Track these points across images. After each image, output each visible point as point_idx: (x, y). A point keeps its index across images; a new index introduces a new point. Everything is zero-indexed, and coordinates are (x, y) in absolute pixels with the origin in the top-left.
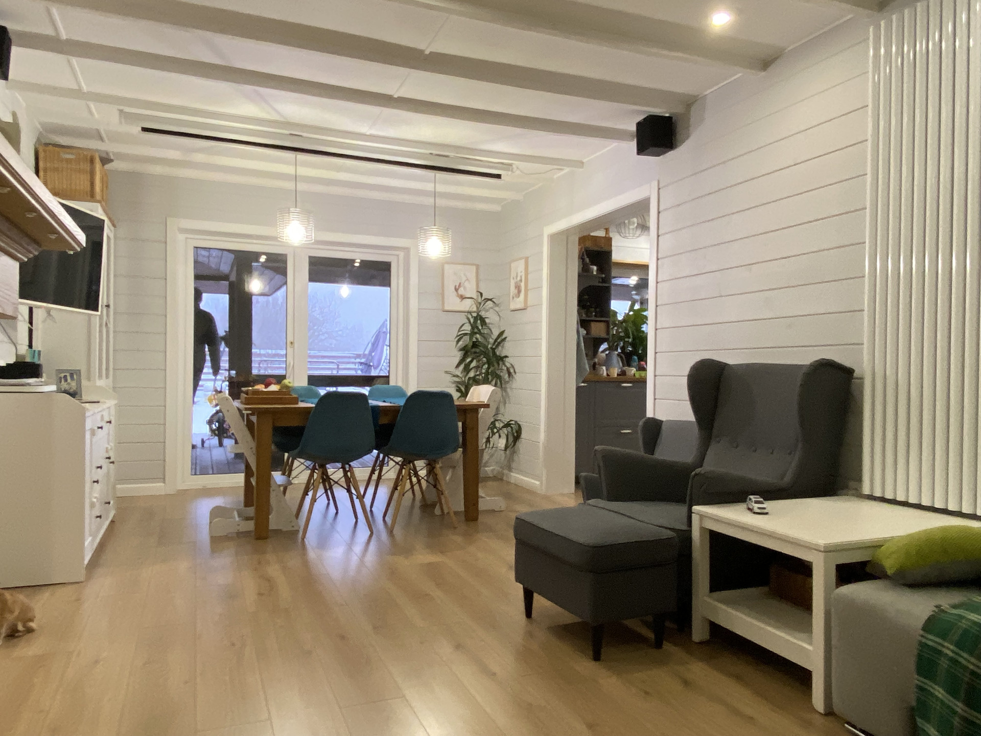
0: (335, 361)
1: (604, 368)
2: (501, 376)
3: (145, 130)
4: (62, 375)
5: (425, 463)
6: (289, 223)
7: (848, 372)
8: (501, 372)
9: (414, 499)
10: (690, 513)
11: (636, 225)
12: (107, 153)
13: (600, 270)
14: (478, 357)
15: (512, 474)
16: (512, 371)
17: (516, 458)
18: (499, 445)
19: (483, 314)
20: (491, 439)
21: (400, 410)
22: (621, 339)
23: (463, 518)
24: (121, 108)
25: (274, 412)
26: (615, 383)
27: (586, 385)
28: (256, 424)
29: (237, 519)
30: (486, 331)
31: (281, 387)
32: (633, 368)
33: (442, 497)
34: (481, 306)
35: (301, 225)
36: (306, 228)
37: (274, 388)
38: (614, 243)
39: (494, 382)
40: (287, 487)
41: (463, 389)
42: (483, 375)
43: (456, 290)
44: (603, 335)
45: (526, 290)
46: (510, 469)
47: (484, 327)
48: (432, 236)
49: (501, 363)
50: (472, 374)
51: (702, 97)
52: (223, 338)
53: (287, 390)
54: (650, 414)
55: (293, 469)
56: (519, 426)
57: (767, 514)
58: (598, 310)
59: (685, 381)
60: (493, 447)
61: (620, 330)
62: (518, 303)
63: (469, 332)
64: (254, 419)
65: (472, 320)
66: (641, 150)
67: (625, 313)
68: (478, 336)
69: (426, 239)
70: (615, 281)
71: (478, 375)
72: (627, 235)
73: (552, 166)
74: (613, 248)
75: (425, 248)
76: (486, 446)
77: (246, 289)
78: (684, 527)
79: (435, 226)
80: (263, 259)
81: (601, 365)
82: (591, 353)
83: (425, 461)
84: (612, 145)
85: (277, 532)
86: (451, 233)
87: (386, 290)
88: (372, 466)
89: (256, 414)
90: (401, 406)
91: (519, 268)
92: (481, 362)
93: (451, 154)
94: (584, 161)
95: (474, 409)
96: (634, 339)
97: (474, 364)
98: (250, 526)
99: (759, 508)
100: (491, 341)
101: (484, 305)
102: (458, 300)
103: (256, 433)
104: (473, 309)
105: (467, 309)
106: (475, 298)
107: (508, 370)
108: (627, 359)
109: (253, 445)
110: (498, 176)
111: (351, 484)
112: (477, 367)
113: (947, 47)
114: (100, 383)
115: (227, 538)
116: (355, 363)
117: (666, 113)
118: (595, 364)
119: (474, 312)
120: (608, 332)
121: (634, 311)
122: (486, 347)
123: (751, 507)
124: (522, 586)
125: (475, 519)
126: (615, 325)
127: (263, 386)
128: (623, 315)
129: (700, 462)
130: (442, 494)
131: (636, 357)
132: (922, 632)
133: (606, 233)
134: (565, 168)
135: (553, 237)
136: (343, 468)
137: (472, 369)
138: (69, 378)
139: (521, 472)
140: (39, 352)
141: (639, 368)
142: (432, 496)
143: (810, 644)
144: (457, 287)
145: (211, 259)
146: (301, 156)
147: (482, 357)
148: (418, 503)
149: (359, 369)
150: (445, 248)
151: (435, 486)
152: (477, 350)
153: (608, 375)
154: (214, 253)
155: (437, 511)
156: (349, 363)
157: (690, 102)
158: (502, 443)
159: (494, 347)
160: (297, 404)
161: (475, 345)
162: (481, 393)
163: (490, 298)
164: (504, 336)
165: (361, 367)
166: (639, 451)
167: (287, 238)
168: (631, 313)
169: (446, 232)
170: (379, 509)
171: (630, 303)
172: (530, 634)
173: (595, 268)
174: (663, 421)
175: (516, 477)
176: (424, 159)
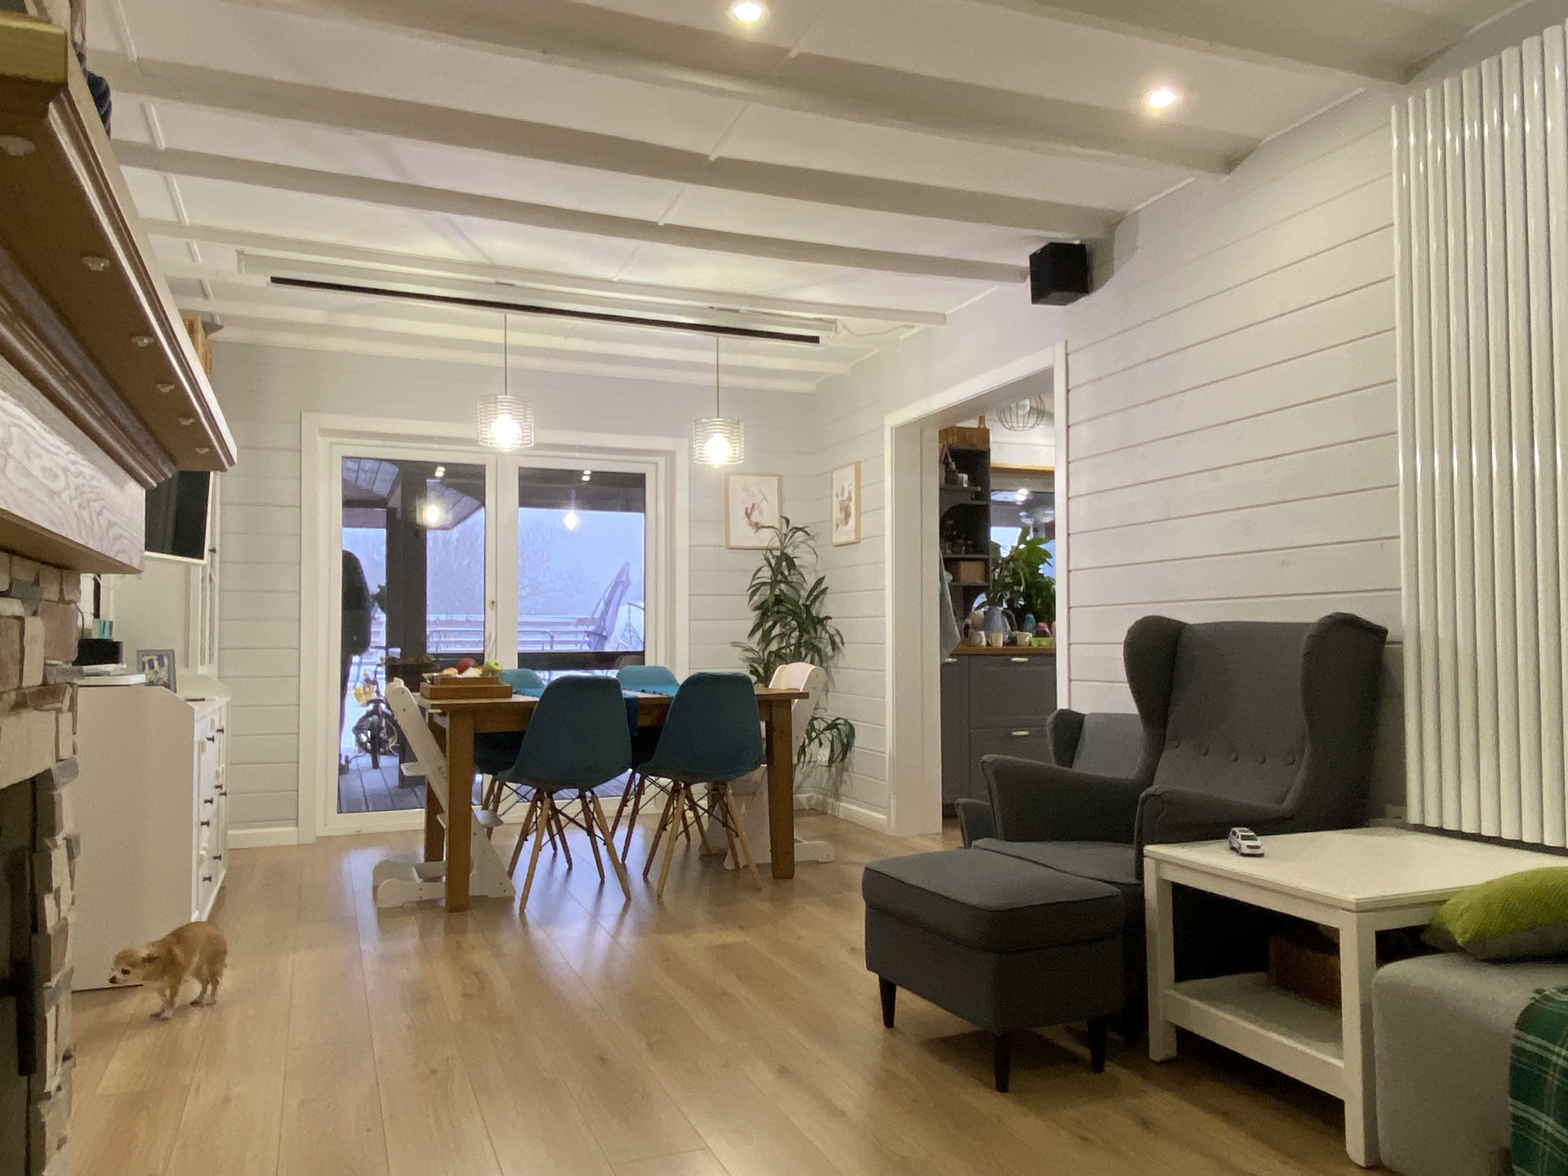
0: (547, 630)
1: (983, 633)
2: (820, 649)
3: (275, 280)
4: (146, 659)
5: (705, 788)
6: (496, 418)
7: (1378, 634)
8: (820, 641)
9: (688, 845)
10: (1140, 856)
11: (1028, 408)
12: (212, 316)
13: (973, 480)
14: (782, 619)
15: (841, 804)
16: (837, 639)
17: (846, 776)
18: (819, 758)
19: (789, 551)
20: (806, 749)
21: (669, 705)
22: (1006, 586)
23: (770, 874)
24: (240, 248)
25: (474, 710)
26: (1002, 656)
27: (955, 660)
28: (447, 731)
29: (418, 880)
30: (794, 579)
31: (483, 672)
32: (1027, 633)
33: (737, 841)
34: (787, 540)
35: (514, 419)
36: (522, 426)
37: (473, 672)
38: (993, 438)
39: (808, 659)
40: (492, 829)
41: (761, 670)
42: (792, 648)
43: (748, 515)
44: (980, 582)
45: (859, 514)
46: (837, 796)
47: (792, 572)
48: (715, 432)
49: (819, 627)
50: (774, 647)
51: (1133, 214)
52: (378, 597)
53: (491, 676)
54: (1062, 704)
55: (501, 799)
56: (851, 726)
57: (1261, 855)
58: (969, 542)
59: (1119, 652)
60: (810, 762)
61: (1006, 573)
62: (845, 534)
63: (770, 581)
64: (445, 723)
65: (773, 562)
66: (1038, 295)
67: (1013, 547)
68: (783, 586)
69: (706, 438)
70: (996, 497)
71: (783, 648)
72: (1015, 425)
73: (897, 322)
74: (992, 446)
75: (703, 452)
76: (799, 759)
77: (418, 520)
78: (1133, 880)
79: (718, 417)
80: (440, 472)
81: (977, 628)
82: (961, 613)
83: (706, 783)
84: (992, 288)
85: (482, 900)
86: (743, 428)
87: (635, 517)
88: (622, 794)
89: (448, 713)
90: (672, 698)
91: (845, 480)
92: (787, 627)
93: (743, 308)
94: (947, 313)
95: (784, 701)
96: (1027, 587)
97: (777, 631)
98: (439, 890)
99: (1249, 847)
100: (804, 594)
101: (791, 537)
102: (751, 531)
103: (448, 744)
104: (774, 543)
105: (765, 545)
106: (777, 526)
107: (831, 637)
108: (1018, 619)
109: (442, 763)
110: (815, 340)
111: (594, 823)
112: (782, 635)
113: (1511, 133)
114: (202, 670)
115: (402, 911)
116: (576, 633)
117: (1075, 239)
118: (967, 627)
119: (777, 549)
120: (986, 577)
121: (1026, 543)
122: (796, 603)
123: (1236, 845)
124: (877, 976)
125: (790, 876)
126: (997, 565)
127: (457, 671)
128: (1010, 549)
129: (1149, 777)
130: (737, 836)
131: (1031, 616)
132: (1517, 1032)
133: (980, 423)
134: (917, 324)
135: (901, 432)
136: (582, 797)
137: (774, 638)
138: (156, 663)
139: (853, 800)
140: (111, 624)
141: (1037, 632)
142: (719, 841)
143: (1341, 1058)
144: (749, 511)
145: (362, 475)
146: (514, 317)
147: (789, 620)
148: (695, 852)
149: (585, 642)
150: (735, 450)
151: (725, 824)
152: (783, 609)
153: (988, 644)
154: (367, 465)
155: (728, 864)
156: (568, 633)
157: (1113, 222)
158: (823, 754)
159: (808, 603)
160: (511, 697)
161: (778, 601)
162: (791, 676)
163: (801, 526)
164: (823, 587)
165: (587, 639)
166: (1049, 762)
167: (492, 441)
168: (1022, 546)
169: (736, 426)
170: (635, 862)
171: (1020, 530)
172: (890, 1053)
173: (965, 477)
174: (1084, 716)
175: (848, 808)
176: (703, 316)
